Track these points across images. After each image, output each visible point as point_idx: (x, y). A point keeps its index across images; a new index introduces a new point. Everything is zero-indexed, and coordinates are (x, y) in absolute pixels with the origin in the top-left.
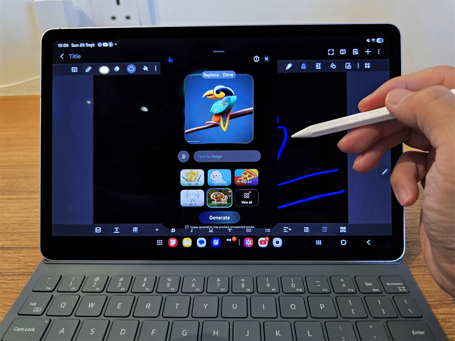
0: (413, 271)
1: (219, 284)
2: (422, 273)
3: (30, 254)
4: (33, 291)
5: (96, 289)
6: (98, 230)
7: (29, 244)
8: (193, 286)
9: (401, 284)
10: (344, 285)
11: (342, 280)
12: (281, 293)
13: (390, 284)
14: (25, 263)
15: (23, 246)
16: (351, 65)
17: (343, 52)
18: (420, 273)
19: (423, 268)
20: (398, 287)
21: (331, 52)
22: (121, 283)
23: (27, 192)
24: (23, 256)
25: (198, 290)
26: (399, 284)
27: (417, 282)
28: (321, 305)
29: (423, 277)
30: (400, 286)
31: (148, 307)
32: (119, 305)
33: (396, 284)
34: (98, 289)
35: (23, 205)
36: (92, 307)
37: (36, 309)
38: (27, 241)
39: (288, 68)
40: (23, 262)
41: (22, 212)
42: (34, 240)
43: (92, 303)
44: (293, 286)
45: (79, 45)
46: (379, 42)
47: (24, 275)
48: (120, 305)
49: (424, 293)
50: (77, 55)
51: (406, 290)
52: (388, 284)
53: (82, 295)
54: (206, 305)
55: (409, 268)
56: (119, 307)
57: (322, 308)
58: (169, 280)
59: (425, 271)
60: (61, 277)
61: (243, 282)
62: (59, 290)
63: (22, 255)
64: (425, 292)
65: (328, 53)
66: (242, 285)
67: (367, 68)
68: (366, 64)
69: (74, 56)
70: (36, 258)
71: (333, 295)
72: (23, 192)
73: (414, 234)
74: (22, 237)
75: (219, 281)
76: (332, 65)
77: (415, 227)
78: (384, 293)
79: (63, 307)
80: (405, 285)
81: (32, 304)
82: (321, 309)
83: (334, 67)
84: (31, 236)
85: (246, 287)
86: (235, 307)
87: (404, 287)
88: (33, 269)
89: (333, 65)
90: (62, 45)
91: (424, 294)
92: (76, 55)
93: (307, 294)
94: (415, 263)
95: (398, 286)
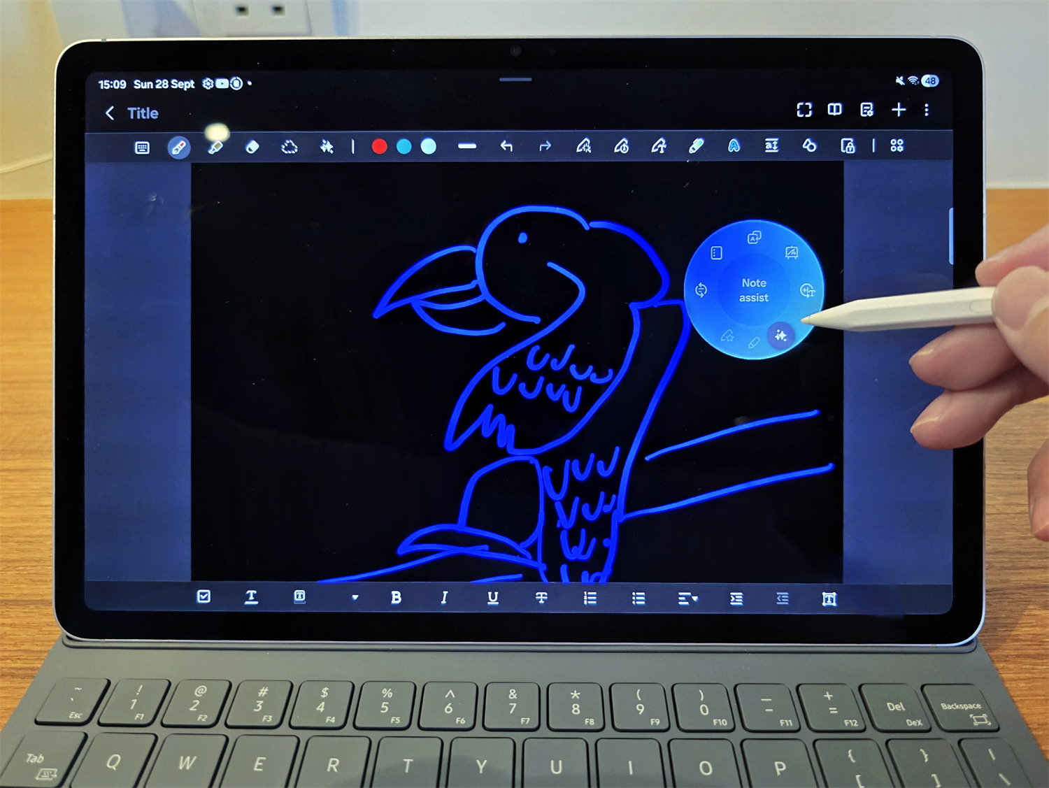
0: (1003, 668)
1: (515, 705)
2: (1027, 675)
3: (28, 620)
4: (37, 723)
5: (200, 718)
6: (203, 597)
7: (25, 592)
8: (449, 710)
9: (979, 706)
10: (833, 710)
11: (828, 696)
12: (674, 732)
13: (950, 707)
14: (16, 643)
15: (12, 598)
16: (855, 143)
17: (835, 109)
18: (1021, 676)
19: (1028, 661)
20: (971, 716)
21: (804, 109)
22: (262, 702)
23: (22, 452)
24: (11, 625)
25: (461, 722)
26: (971, 707)
27: (1015, 699)
28: (776, 763)
29: (1030, 685)
30: (976, 712)
31: (332, 769)
32: (257, 763)
33: (966, 707)
34: (203, 717)
35: (13, 487)
36: (188, 768)
37: (42, 774)
38: (22, 583)
39: (694, 149)
40: (12, 640)
41: (10, 506)
42: (39, 581)
43: (188, 758)
44: (705, 711)
45: (155, 84)
46: (927, 85)
47: (13, 676)
48: (260, 762)
49: (1036, 729)
50: (148, 109)
51: (990, 724)
52: (944, 706)
53: (162, 733)
54: (482, 764)
55: (993, 661)
56: (259, 767)
57: (781, 772)
58: (387, 693)
59: (1033, 669)
60: (109, 683)
61: (576, 701)
62: (101, 721)
63: (9, 621)
64: (1035, 726)
65: (798, 112)
66: (575, 709)
67: (897, 151)
68: (893, 142)
69: (141, 113)
70: (44, 629)
71: (808, 737)
72: (12, 452)
73: (1002, 568)
74: (10, 573)
75: (515, 697)
76: (808, 143)
77: (1001, 552)
78: (936, 732)
79: (114, 768)
80: (987, 709)
81: (32, 757)
82: (779, 774)
83: (812, 147)
84: (33, 572)
85: (585, 713)
86: (557, 769)
87: (984, 716)
88: (35, 659)
89: (811, 143)
90: (111, 84)
91: (1034, 733)
92: (145, 110)
93: (740, 734)
94: (1008, 649)
95: (971, 711)
